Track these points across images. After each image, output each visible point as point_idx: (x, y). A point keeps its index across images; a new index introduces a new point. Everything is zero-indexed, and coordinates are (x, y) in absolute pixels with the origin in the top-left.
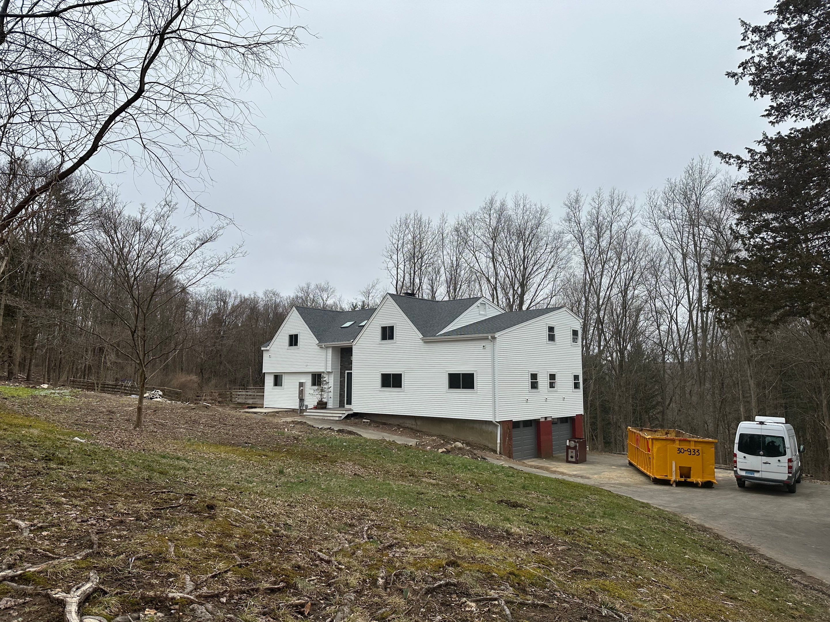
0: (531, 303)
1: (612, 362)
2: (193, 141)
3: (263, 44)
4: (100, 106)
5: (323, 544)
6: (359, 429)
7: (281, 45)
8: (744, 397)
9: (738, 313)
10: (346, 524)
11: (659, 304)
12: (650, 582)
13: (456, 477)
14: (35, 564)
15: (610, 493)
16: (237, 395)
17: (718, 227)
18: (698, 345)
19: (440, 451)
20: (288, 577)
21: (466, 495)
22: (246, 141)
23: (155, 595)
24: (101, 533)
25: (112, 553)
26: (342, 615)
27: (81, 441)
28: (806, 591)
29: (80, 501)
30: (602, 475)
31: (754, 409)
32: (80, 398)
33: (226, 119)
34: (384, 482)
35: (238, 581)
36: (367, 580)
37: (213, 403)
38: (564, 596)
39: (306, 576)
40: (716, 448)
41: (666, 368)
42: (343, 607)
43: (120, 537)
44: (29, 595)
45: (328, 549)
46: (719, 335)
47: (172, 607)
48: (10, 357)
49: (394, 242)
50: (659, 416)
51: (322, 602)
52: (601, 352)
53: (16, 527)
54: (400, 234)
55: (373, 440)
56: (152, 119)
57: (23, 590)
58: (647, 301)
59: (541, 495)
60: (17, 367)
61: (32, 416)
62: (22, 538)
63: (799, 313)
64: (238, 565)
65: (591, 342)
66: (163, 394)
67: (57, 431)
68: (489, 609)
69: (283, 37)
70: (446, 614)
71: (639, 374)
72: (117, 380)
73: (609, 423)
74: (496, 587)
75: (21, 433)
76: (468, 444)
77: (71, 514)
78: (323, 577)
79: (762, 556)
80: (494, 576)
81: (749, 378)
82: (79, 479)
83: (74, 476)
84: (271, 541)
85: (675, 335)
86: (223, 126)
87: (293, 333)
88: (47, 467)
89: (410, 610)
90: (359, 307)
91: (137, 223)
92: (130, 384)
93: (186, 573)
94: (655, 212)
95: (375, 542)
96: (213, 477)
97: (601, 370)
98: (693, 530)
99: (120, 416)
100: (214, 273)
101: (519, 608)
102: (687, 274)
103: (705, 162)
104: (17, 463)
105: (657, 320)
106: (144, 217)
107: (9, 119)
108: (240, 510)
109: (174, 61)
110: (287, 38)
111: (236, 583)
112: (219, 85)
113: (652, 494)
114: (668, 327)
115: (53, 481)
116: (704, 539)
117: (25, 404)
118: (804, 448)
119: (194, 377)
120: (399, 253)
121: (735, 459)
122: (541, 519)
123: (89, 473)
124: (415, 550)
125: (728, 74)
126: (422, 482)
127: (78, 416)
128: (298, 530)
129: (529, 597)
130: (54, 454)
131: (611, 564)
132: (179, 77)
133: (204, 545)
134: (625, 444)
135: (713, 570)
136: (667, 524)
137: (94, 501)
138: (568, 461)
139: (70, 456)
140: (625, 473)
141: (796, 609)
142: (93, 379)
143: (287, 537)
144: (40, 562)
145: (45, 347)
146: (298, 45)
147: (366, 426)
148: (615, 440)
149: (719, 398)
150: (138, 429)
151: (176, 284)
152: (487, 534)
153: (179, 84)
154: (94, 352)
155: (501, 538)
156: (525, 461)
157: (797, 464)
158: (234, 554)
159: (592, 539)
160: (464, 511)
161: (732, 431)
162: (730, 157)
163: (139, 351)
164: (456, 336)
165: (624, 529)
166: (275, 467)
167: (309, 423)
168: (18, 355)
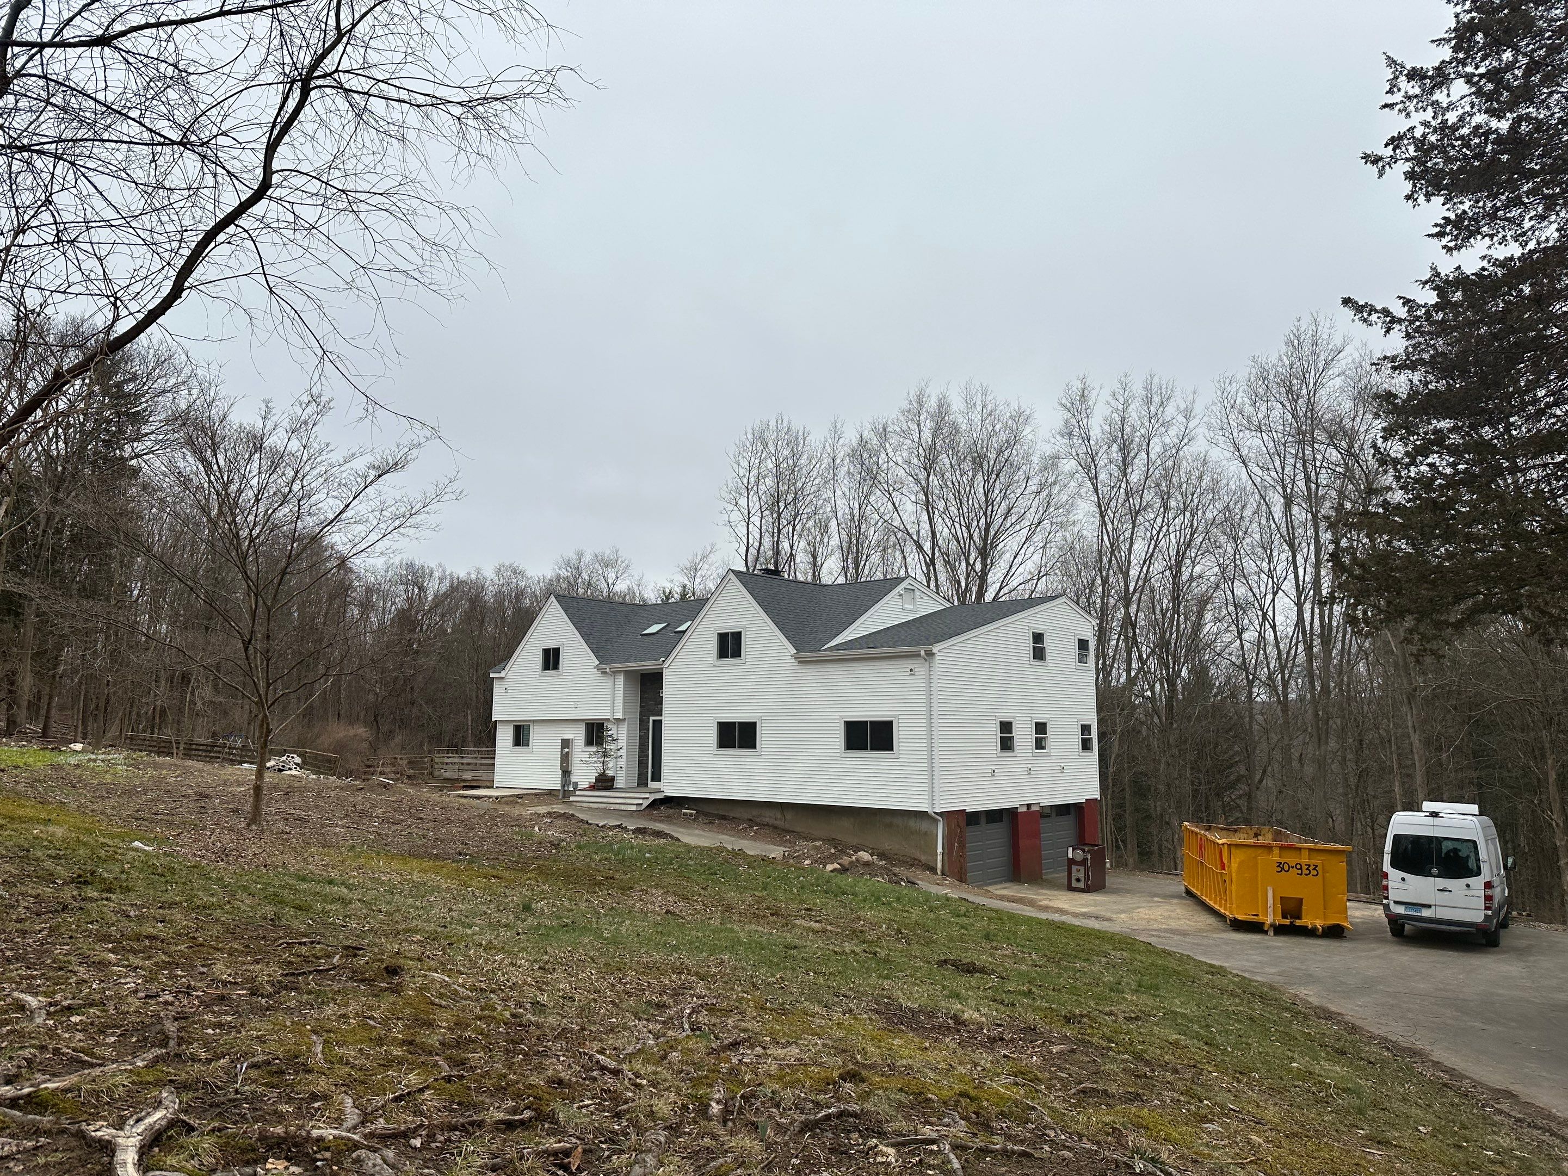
0: (1000, 589)
1: (1152, 699)
2: (362, 281)
3: (497, 99)
4: (188, 213)
5: (607, 1040)
6: (676, 828)
7: (529, 100)
8: (1400, 766)
9: (1388, 607)
10: (649, 1003)
11: (1240, 590)
12: (1226, 1113)
13: (859, 918)
14: (57, 1076)
15: (1149, 947)
16: (442, 763)
17: (1351, 446)
18: (1315, 667)
19: (830, 867)
20: (540, 1099)
21: (878, 949)
22: (462, 281)
23: (286, 1133)
24: (183, 1018)
25: (203, 1056)
26: (642, 1170)
27: (146, 848)
28: (1519, 1130)
29: (144, 959)
30: (1134, 915)
31: (1419, 790)
32: (145, 769)
33: (425, 240)
34: (723, 927)
35: (445, 1107)
36: (690, 1106)
37: (398, 779)
38: (1063, 1137)
39: (574, 1099)
40: (1349, 863)
41: (1254, 711)
42: (643, 1155)
43: (220, 1025)
44: (45, 1132)
45: (615, 1049)
46: (1354, 649)
47: (318, 1156)
48: (11, 692)
49: (741, 475)
50: (1243, 803)
51: (604, 1146)
52: (1131, 681)
53: (21, 1007)
54: (753, 459)
55: (702, 849)
56: (285, 239)
57: (33, 1123)
58: (1218, 586)
59: (1021, 952)
60: (25, 711)
61: (51, 803)
62: (32, 1027)
63: (1502, 607)
64: (443, 1078)
65: (1113, 663)
66: (303, 761)
67: (100, 831)
68: (920, 1160)
69: (534, 86)
70: (839, 1168)
71: (1203, 723)
72: (214, 735)
73: (1149, 817)
74: (933, 1119)
75: (32, 833)
76: (882, 856)
77: (126, 984)
78: (606, 1100)
79: (1436, 1064)
80: (930, 1099)
81: (1411, 731)
82: (140, 919)
83: (132, 913)
84: (508, 1033)
85: (1270, 649)
86: (420, 252)
87: (551, 645)
88: (80, 895)
89: (771, 1162)
90: (676, 596)
91: (255, 437)
92: (239, 744)
93: (345, 1092)
94: (1232, 416)
95: (704, 1036)
96: (397, 917)
97: (1132, 714)
98: (1306, 1017)
99: (220, 803)
100: (401, 530)
101: (978, 1158)
102: (1293, 534)
103: (1322, 324)
104: (24, 889)
105: (1238, 621)
106: (270, 425)
107: (15, 238)
108: (449, 976)
109: (328, 131)
110: (541, 89)
111: (440, 1111)
112: (413, 176)
113: (1229, 948)
114: (1257, 634)
115: (91, 923)
116: (1328, 1033)
117: (39, 781)
118: (1514, 863)
119: (361, 730)
120: (752, 493)
121: (1384, 883)
122: (1020, 994)
123: (160, 908)
124: (780, 1052)
125: (1366, 157)
126: (795, 926)
127: (139, 804)
128: (558, 1014)
129: (996, 1139)
130: (94, 872)
131: (1152, 1078)
132: (338, 161)
133: (380, 1041)
134: (1179, 854)
135: (1344, 1090)
136: (1258, 1005)
137: (171, 960)
138: (1070, 888)
139: (124, 877)
140: (1178, 911)
141: (1501, 1163)
142: (168, 734)
143: (538, 1026)
144: (67, 1072)
145: (77, 672)
146: (561, 102)
147: (689, 821)
148: (1160, 849)
149: (1355, 767)
150: (254, 827)
151: (328, 553)
152: (918, 1023)
153: (337, 173)
154: (172, 683)
155: (944, 1029)
156: (989, 888)
157: (1501, 892)
158: (437, 1058)
159: (1116, 1032)
160: (874, 979)
161: (1379, 831)
162: (1371, 310)
163: (258, 678)
164: (860, 651)
165: (1176, 1013)
166: (515, 897)
167: (581, 816)
168: (26, 689)
